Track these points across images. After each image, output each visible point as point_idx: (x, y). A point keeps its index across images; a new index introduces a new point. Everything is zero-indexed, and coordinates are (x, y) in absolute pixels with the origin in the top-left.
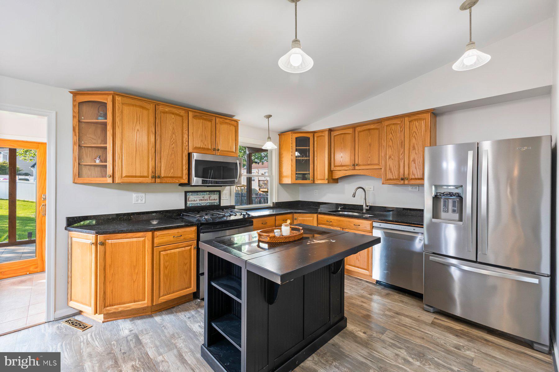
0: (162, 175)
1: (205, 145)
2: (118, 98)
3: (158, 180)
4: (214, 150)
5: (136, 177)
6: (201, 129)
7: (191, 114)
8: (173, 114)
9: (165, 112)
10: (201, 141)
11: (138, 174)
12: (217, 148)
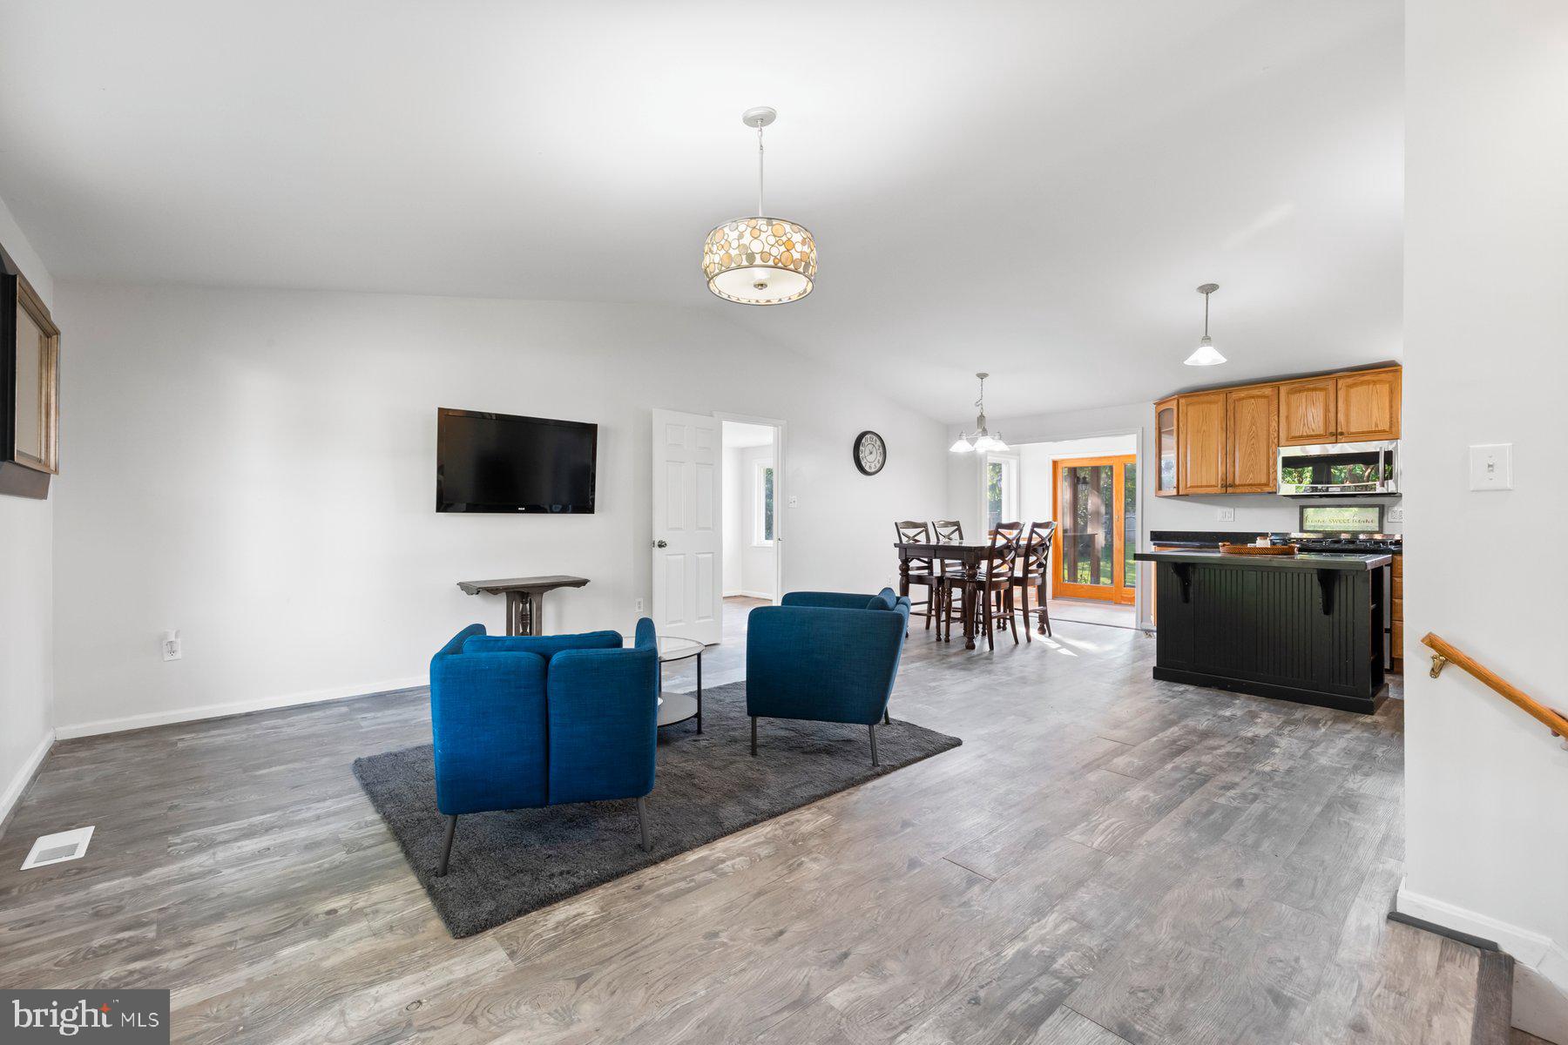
0: (1237, 482)
1: (1313, 431)
2: (1182, 401)
3: (1230, 490)
4: (1332, 434)
5: (1202, 487)
6: (1304, 407)
7: (1283, 390)
8: (1253, 397)
9: (1243, 398)
10: (1304, 425)
11: (1204, 484)
12: (1339, 430)
